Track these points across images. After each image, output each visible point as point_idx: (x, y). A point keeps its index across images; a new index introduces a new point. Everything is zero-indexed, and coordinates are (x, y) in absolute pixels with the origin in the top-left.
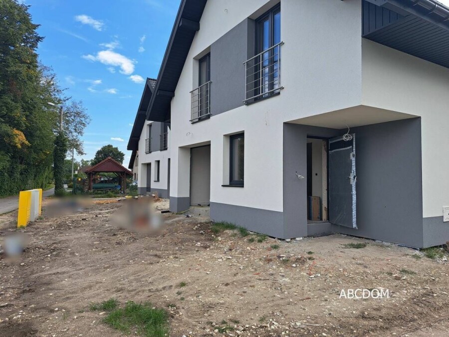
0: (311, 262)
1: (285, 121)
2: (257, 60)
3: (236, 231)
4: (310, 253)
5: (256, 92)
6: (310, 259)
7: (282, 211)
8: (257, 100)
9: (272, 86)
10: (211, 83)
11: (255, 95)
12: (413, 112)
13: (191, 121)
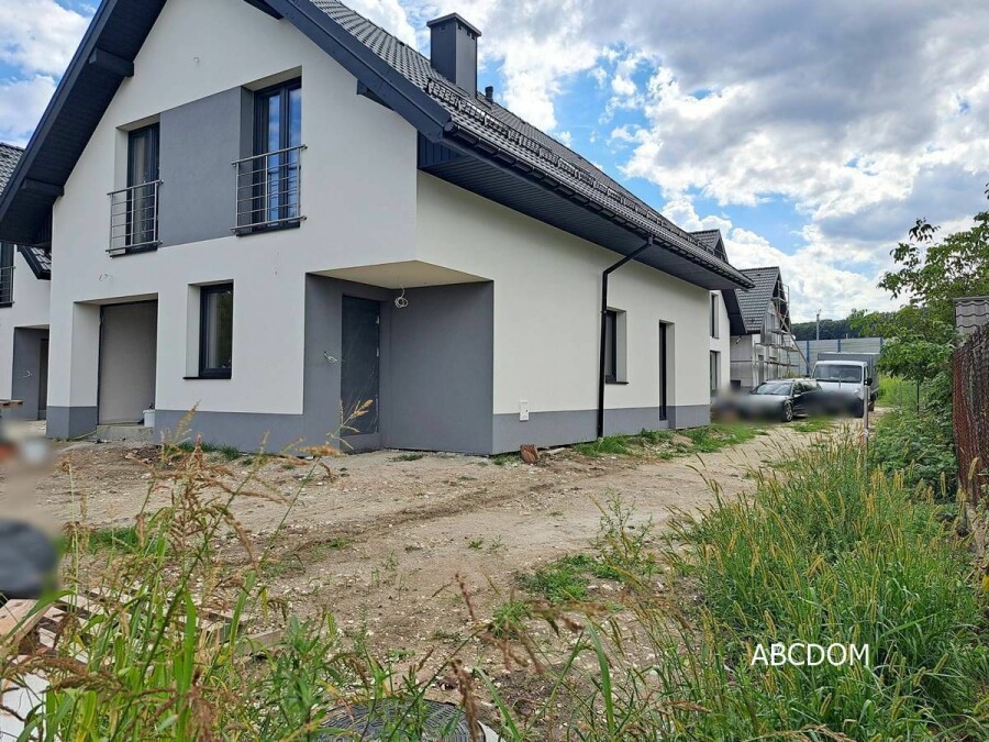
0: (345, 479)
1: (309, 271)
2: (258, 164)
3: (215, 454)
4: (343, 469)
5: (256, 217)
6: (342, 475)
7: (301, 413)
8: (256, 231)
9: (284, 211)
10: (160, 184)
11: (253, 223)
12: (482, 273)
13: (109, 251)
